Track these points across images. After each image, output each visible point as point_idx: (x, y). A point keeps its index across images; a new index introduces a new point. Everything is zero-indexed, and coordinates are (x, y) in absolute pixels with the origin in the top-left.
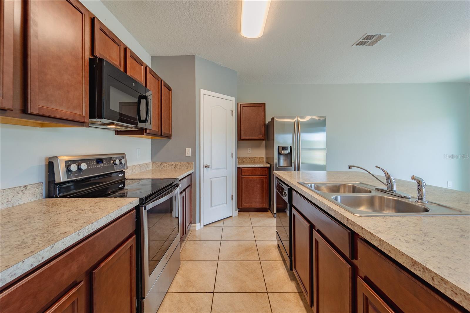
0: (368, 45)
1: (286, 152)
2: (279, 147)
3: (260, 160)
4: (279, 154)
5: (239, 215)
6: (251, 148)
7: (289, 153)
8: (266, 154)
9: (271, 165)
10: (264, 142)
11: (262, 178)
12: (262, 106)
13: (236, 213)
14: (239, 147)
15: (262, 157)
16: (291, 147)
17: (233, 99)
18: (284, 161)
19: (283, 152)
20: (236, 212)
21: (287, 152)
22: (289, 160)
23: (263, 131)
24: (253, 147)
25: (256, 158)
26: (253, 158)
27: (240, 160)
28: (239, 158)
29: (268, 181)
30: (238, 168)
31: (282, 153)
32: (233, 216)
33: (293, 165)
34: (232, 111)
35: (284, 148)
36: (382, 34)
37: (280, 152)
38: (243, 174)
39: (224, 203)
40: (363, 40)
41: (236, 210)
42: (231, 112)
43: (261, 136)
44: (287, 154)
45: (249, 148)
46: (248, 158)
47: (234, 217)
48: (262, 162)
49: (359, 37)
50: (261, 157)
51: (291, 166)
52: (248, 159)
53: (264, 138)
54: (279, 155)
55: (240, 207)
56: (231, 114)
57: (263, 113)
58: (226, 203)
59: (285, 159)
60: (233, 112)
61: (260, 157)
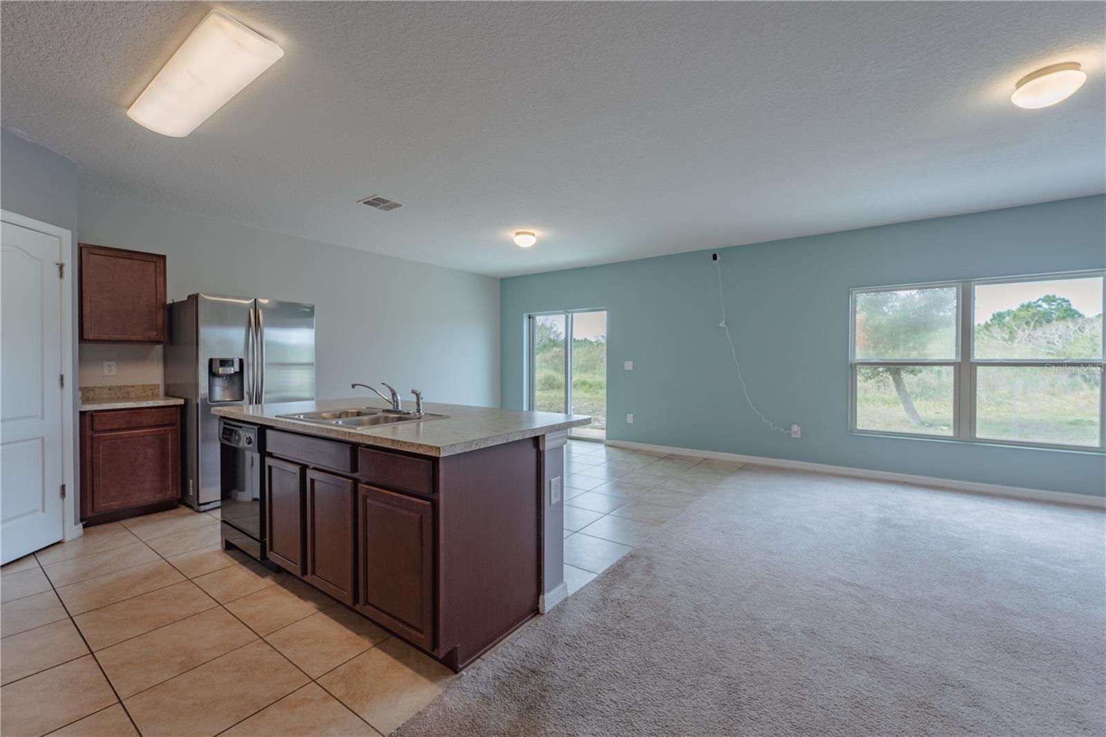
0: (380, 208)
1: (232, 370)
2: (211, 361)
3: (150, 391)
4: (212, 374)
5: (85, 534)
6: (114, 363)
7: (236, 373)
8: (166, 376)
9: (186, 401)
10: (159, 348)
11: (161, 433)
12: (155, 262)
13: (75, 530)
14: (82, 360)
15: (153, 385)
16: (241, 361)
17: (66, 235)
18: (225, 389)
19: (221, 370)
20: (77, 526)
21: (230, 370)
22: (236, 388)
23: (160, 322)
24: (120, 360)
25: (132, 386)
26: (120, 388)
27: (85, 393)
28: (80, 389)
29: (179, 436)
30: (82, 414)
31: (220, 372)
32: (67, 539)
33: (246, 396)
34: (61, 267)
35: (224, 363)
36: (397, 202)
37: (214, 370)
38: (97, 427)
39: (36, 511)
40: (374, 200)
41: (75, 521)
42: (57, 268)
43: (153, 334)
44: (231, 375)
45: (106, 364)
46: (106, 387)
47: (71, 541)
48: (154, 396)
49: (369, 195)
50: (151, 385)
51: (242, 398)
52: (106, 391)
53: (162, 339)
54: (211, 378)
55: (89, 514)
56: (59, 273)
57: (160, 279)
58: (40, 509)
59: (226, 385)
60: (65, 268)
61: (146, 385)
